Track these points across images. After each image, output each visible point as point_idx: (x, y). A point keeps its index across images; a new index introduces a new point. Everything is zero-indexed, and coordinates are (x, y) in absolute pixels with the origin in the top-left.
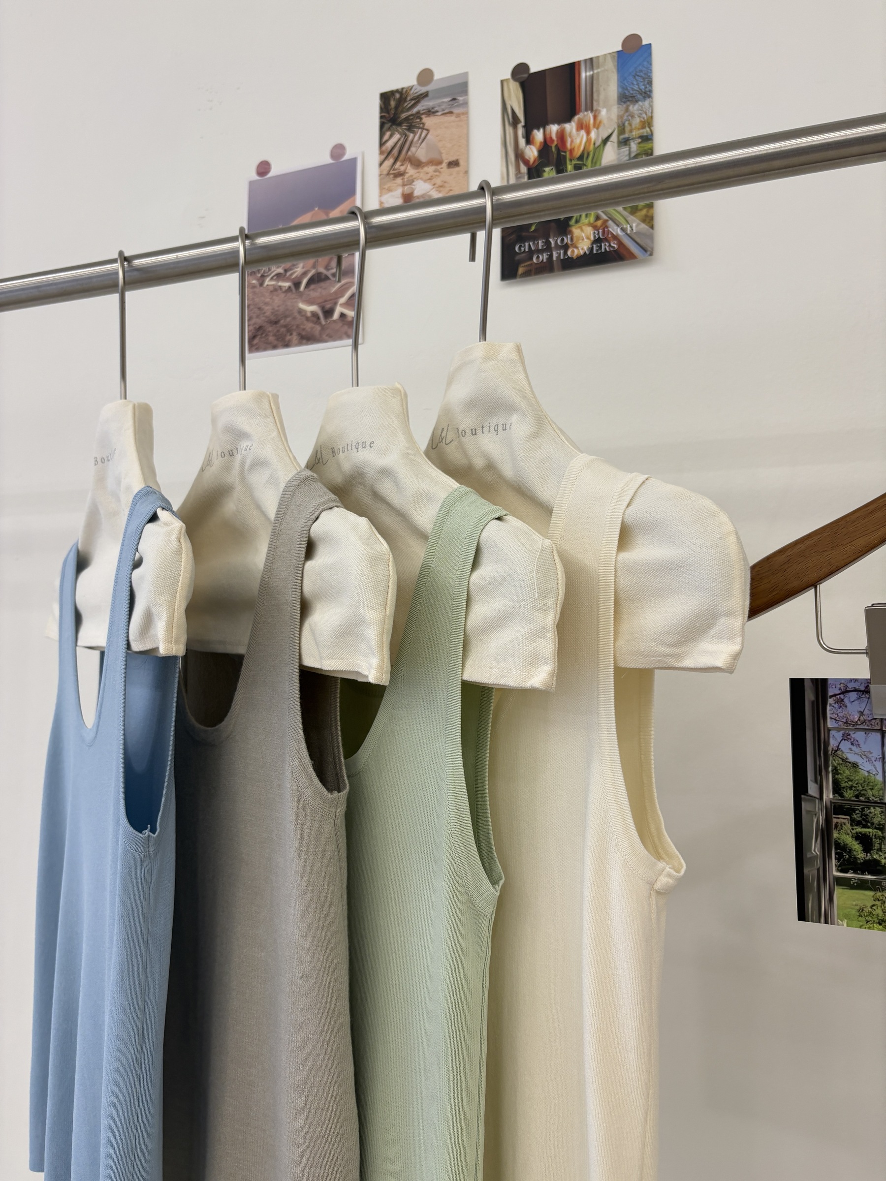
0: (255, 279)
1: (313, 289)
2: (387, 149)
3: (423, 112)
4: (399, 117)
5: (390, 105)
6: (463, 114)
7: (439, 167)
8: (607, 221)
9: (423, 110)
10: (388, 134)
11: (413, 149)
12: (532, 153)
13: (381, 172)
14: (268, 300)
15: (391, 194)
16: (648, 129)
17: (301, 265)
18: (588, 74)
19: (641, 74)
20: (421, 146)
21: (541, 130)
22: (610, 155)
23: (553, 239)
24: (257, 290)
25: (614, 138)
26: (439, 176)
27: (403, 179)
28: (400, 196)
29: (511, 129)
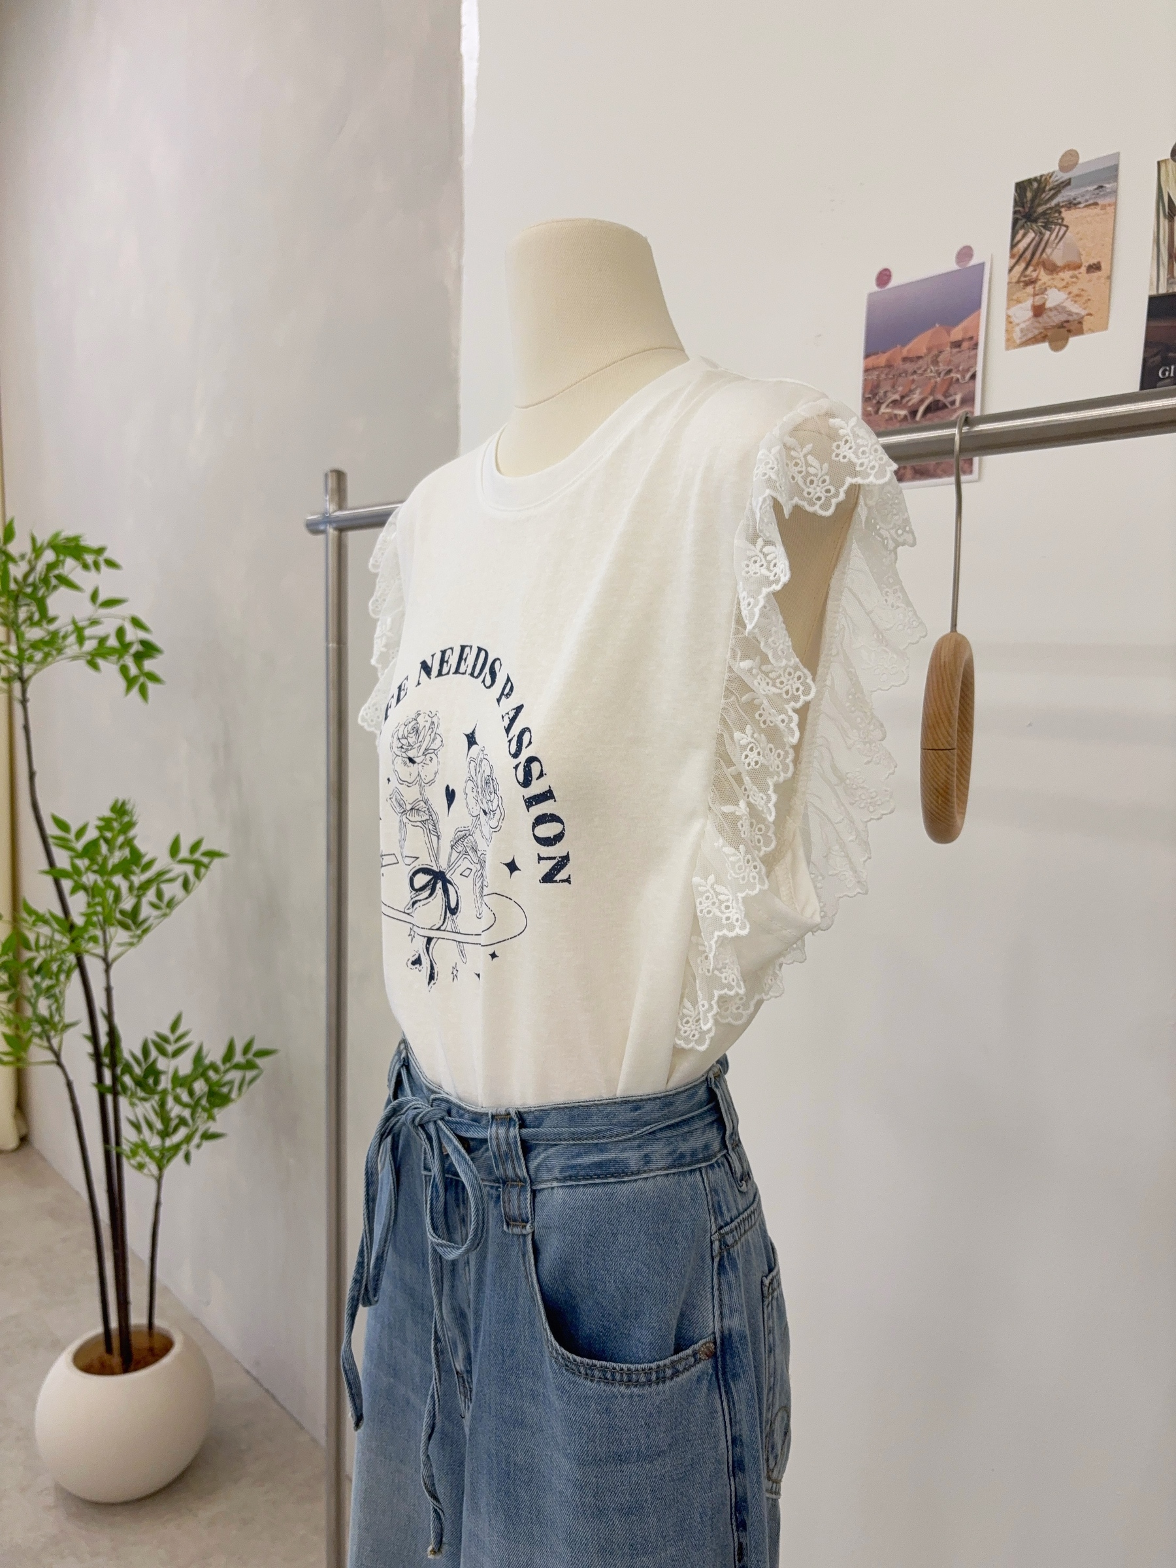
0: (870, 406)
1: (930, 419)
2: (1018, 252)
3: (1064, 204)
4: (1035, 212)
5: (1026, 197)
6: (1110, 205)
7: (1076, 272)
9: (1063, 202)
10: (1021, 232)
11: (1048, 250)
13: (1011, 279)
15: (1020, 305)
17: (918, 391)
20: (1058, 247)
24: (872, 418)
26: (1075, 283)
27: (1034, 288)
28: (1030, 308)
29: (1167, 221)
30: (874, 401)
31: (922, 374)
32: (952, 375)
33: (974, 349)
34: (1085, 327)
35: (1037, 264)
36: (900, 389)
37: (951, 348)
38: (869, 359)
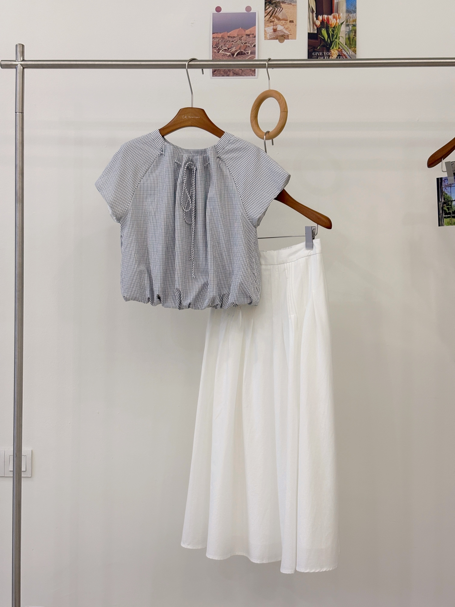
0: (215, 50)
1: (239, 57)
2: (267, 12)
4: (272, 2)
6: (295, 5)
7: (286, 22)
8: (342, 49)
9: (281, 1)
10: (268, 7)
11: (277, 14)
12: (318, 23)
13: (265, 19)
14: (221, 58)
15: (268, 27)
16: (355, 23)
17: (235, 47)
18: (337, 1)
19: (353, 5)
20: (280, 13)
21: (321, 16)
22: (343, 28)
23: (325, 53)
24: (216, 54)
25: (345, 23)
26: (286, 25)
27: (273, 23)
28: (272, 29)
29: (311, 14)
30: (217, 49)
31: (236, 42)
32: (247, 44)
33: (254, 37)
34: (290, 37)
35: (274, 17)
36: (228, 46)
37: (246, 36)
38: (214, 34)
